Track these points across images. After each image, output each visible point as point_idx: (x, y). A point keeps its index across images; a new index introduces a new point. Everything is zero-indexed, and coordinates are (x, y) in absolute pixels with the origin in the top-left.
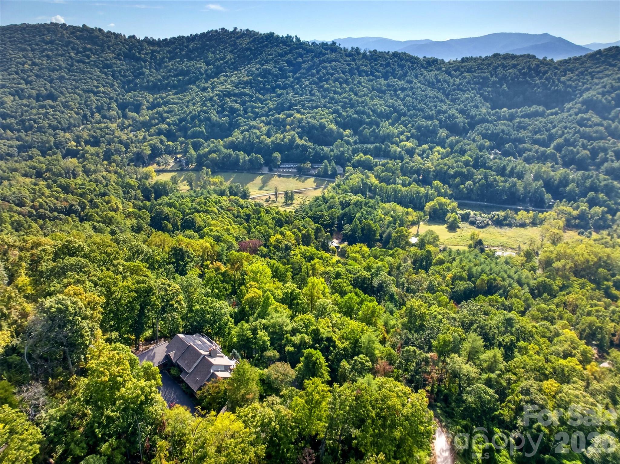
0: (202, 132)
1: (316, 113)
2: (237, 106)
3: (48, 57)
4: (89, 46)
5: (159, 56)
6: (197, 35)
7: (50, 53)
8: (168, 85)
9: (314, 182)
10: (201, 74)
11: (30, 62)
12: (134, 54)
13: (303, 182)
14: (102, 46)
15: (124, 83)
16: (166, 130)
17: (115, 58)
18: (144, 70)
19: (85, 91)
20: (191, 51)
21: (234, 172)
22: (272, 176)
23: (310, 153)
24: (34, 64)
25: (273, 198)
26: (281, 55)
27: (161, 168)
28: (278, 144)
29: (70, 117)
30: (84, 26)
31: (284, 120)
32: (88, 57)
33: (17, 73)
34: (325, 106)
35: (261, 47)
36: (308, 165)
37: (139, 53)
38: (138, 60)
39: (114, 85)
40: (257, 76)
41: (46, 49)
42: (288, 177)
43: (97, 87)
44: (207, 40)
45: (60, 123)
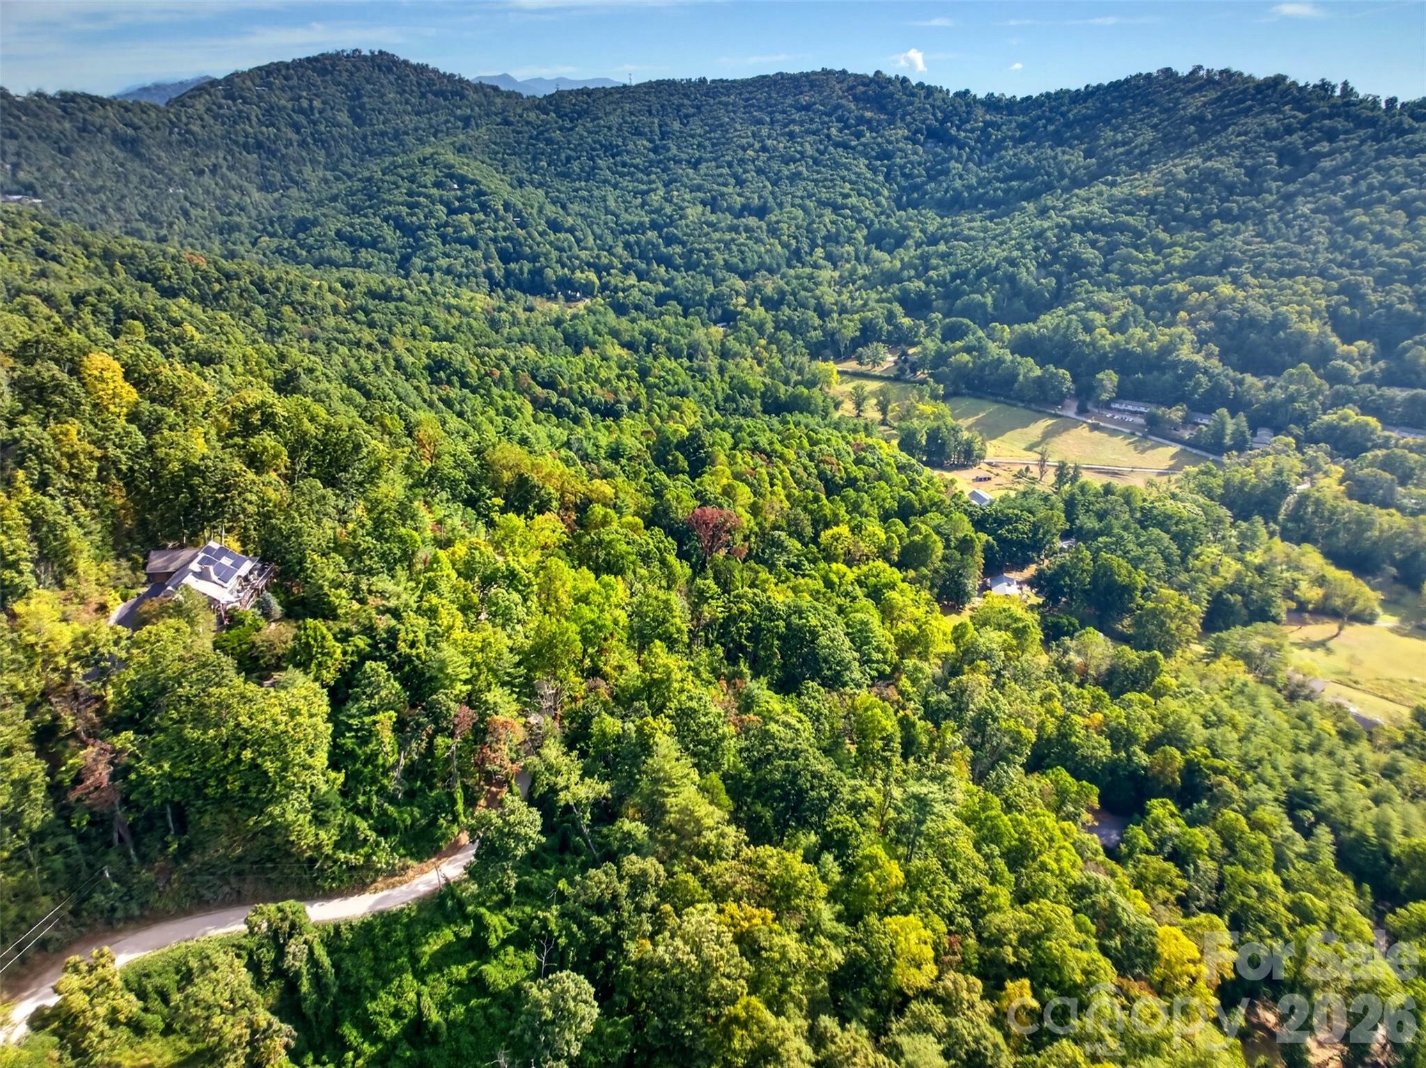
0: (984, 305)
1: (1281, 289)
2: (1089, 254)
3: (792, 136)
4: (868, 114)
5: (995, 135)
6: (1099, 87)
7: (797, 129)
8: (980, 198)
9: (1173, 457)
10: (1062, 175)
11: (757, 146)
12: (947, 131)
13: (1143, 451)
14: (893, 114)
15: (902, 189)
16: (917, 293)
17: (906, 138)
18: (953, 164)
19: (822, 204)
20: (1069, 125)
21: (997, 402)
22: (1076, 424)
23: (1198, 384)
24: (764, 149)
25: (1035, 472)
26: (1270, 135)
27: (864, 368)
28: (1127, 353)
29: (767, 251)
30: (878, 73)
31: (1182, 298)
32: (859, 135)
33: (730, 165)
34: (1322, 273)
35: (1232, 113)
36: (1176, 414)
37: (959, 129)
38: (950, 141)
39: (879, 194)
40: (1179, 185)
41: (793, 121)
42: (1114, 433)
43: (846, 196)
44: (1114, 100)
45: (743, 260)
